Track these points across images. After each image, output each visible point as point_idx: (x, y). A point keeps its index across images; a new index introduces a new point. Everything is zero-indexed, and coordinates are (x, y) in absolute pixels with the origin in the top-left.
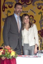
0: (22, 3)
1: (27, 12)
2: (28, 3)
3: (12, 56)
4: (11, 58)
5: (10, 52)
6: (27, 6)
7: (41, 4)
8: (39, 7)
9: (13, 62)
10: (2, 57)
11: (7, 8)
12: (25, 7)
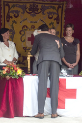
0: (30, 12)
1: (36, 22)
2: (36, 12)
3: (19, 75)
4: (17, 77)
5: (16, 70)
6: (35, 15)
7: (53, 12)
8: (50, 16)
9: (20, 82)
10: (6, 76)
11: (12, 18)
12: (33, 16)
